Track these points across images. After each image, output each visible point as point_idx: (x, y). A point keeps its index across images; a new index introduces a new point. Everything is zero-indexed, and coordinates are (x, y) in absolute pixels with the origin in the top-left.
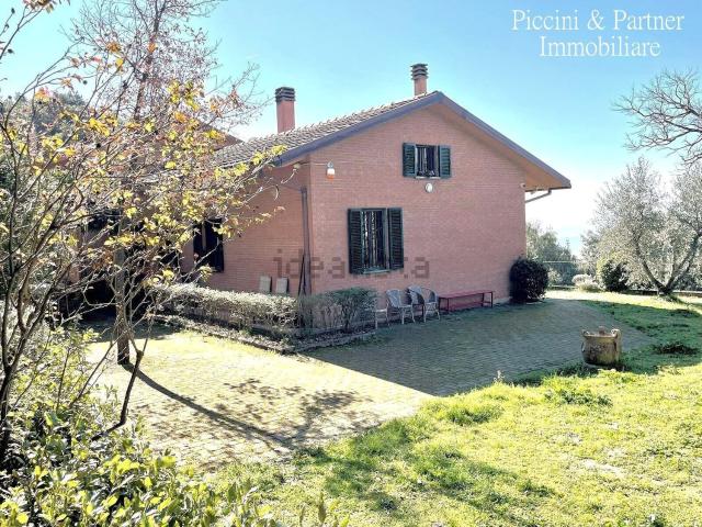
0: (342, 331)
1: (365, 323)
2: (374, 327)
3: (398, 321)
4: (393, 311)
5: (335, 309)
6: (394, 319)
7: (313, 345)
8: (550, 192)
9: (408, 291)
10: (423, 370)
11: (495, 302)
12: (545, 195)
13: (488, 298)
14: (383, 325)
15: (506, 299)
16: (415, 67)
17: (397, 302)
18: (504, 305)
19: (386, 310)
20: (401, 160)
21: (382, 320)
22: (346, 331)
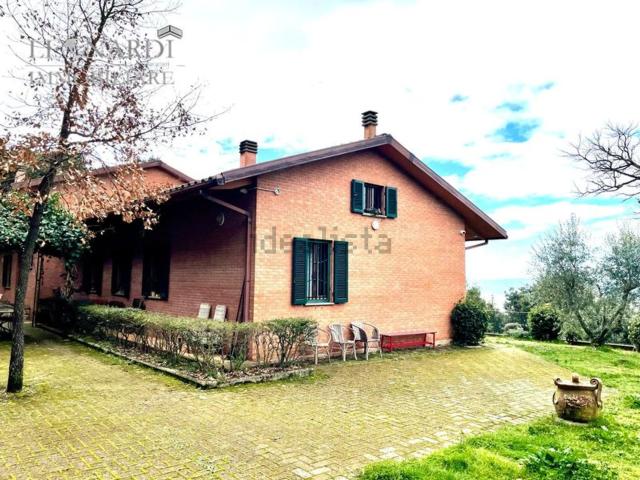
0: (277, 365)
1: (304, 357)
2: (314, 363)
3: (340, 358)
4: (335, 347)
5: (271, 339)
6: (335, 355)
7: (241, 380)
8: (487, 242)
9: (351, 326)
10: (366, 417)
11: (437, 343)
12: (482, 244)
13: (430, 338)
14: (323, 362)
15: (445, 342)
16: (365, 114)
17: (340, 337)
18: (445, 347)
19: (327, 345)
20: (349, 195)
21: (323, 355)
22: (280, 366)
